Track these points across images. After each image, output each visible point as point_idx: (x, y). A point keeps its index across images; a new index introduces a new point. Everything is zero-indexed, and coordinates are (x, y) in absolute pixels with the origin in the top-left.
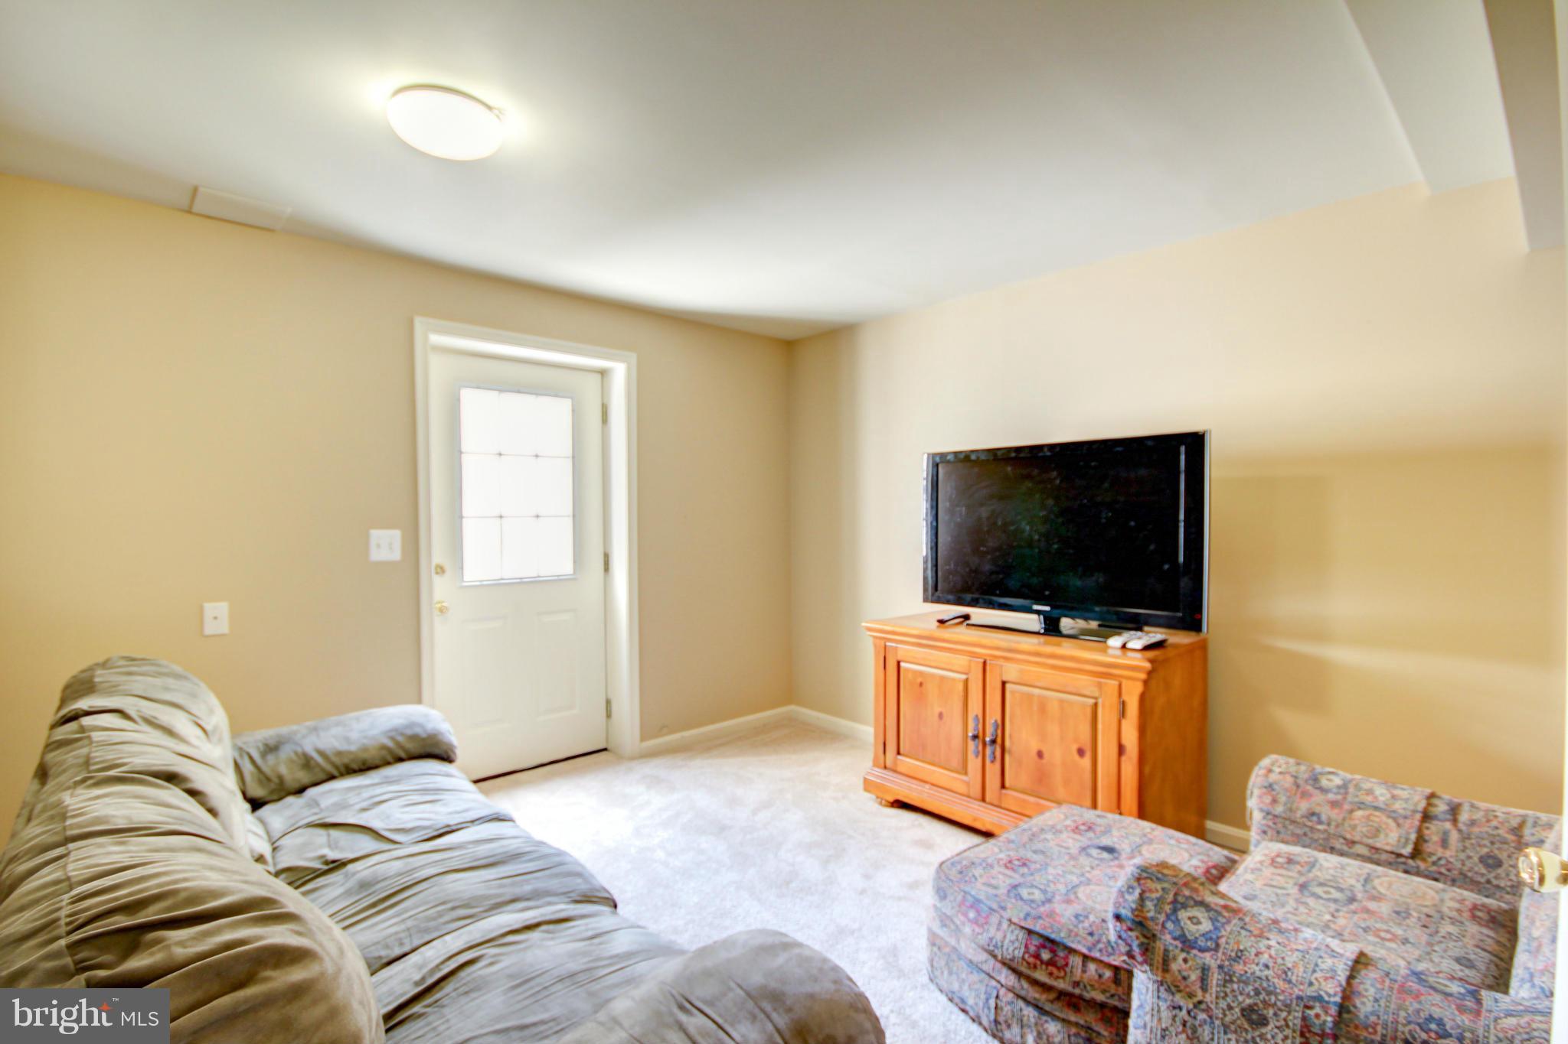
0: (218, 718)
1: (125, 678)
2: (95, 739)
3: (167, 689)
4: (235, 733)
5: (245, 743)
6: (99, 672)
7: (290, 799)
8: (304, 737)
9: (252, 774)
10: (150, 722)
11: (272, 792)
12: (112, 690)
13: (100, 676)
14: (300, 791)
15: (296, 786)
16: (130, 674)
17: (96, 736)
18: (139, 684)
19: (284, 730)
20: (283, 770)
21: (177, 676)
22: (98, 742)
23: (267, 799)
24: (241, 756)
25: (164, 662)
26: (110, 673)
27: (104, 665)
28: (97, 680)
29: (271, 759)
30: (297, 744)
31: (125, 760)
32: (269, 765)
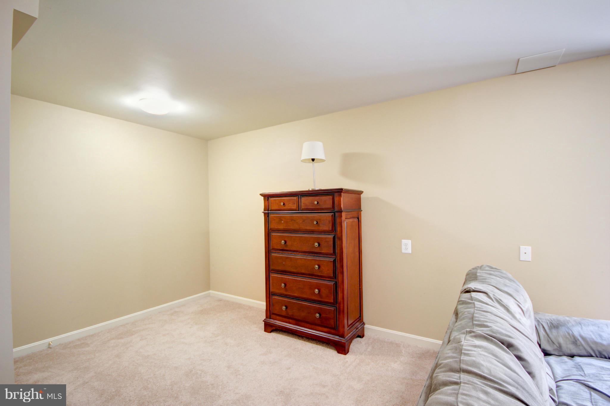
0: (528, 305)
1: (489, 276)
2: (476, 306)
3: (506, 285)
4: (536, 312)
5: (540, 318)
6: (479, 271)
7: (565, 358)
8: (573, 326)
9: (544, 336)
10: (499, 302)
11: (555, 350)
12: (483, 281)
13: (480, 273)
14: (572, 356)
15: (569, 352)
16: (490, 274)
17: (477, 304)
18: (494, 280)
19: (561, 318)
20: (561, 340)
21: (510, 280)
22: (477, 308)
23: (552, 352)
24: (538, 325)
25: (504, 272)
26: (483, 272)
27: (481, 267)
28: (478, 274)
29: (554, 332)
30: (568, 328)
31: (489, 324)
32: (553, 334)
